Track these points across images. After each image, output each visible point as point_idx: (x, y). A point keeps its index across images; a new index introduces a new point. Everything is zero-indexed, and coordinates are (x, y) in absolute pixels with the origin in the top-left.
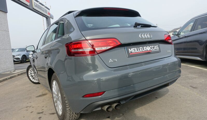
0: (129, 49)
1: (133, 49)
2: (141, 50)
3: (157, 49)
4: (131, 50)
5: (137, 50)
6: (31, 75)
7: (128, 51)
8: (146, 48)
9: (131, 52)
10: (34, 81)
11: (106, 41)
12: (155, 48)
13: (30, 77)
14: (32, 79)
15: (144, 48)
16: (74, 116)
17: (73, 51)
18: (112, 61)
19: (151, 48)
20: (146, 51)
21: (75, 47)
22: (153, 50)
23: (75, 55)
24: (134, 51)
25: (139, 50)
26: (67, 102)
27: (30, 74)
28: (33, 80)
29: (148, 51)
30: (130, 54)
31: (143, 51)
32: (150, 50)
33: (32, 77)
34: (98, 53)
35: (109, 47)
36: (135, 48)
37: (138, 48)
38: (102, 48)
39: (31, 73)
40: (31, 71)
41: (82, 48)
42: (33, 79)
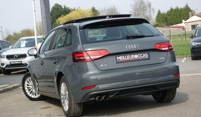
0: (118, 57)
1: (121, 57)
2: (128, 58)
3: (146, 57)
4: (119, 58)
5: (125, 58)
6: (28, 88)
7: (116, 59)
8: (133, 56)
9: (119, 60)
10: (32, 96)
11: (98, 52)
12: (144, 56)
13: (27, 90)
14: (28, 94)
15: (132, 56)
16: (77, 109)
17: (76, 58)
18: (103, 66)
19: (139, 56)
20: (133, 58)
21: (78, 56)
22: (141, 57)
23: (78, 61)
24: (122, 59)
25: (127, 58)
26: (72, 96)
27: (26, 87)
28: (30, 95)
29: (135, 58)
30: (118, 61)
31: (130, 59)
32: (138, 58)
33: (29, 90)
34: (93, 60)
35: (101, 56)
36: (122, 56)
37: (126, 56)
38: (96, 57)
39: (28, 85)
40: (28, 82)
41: (83, 56)
42: (31, 93)
